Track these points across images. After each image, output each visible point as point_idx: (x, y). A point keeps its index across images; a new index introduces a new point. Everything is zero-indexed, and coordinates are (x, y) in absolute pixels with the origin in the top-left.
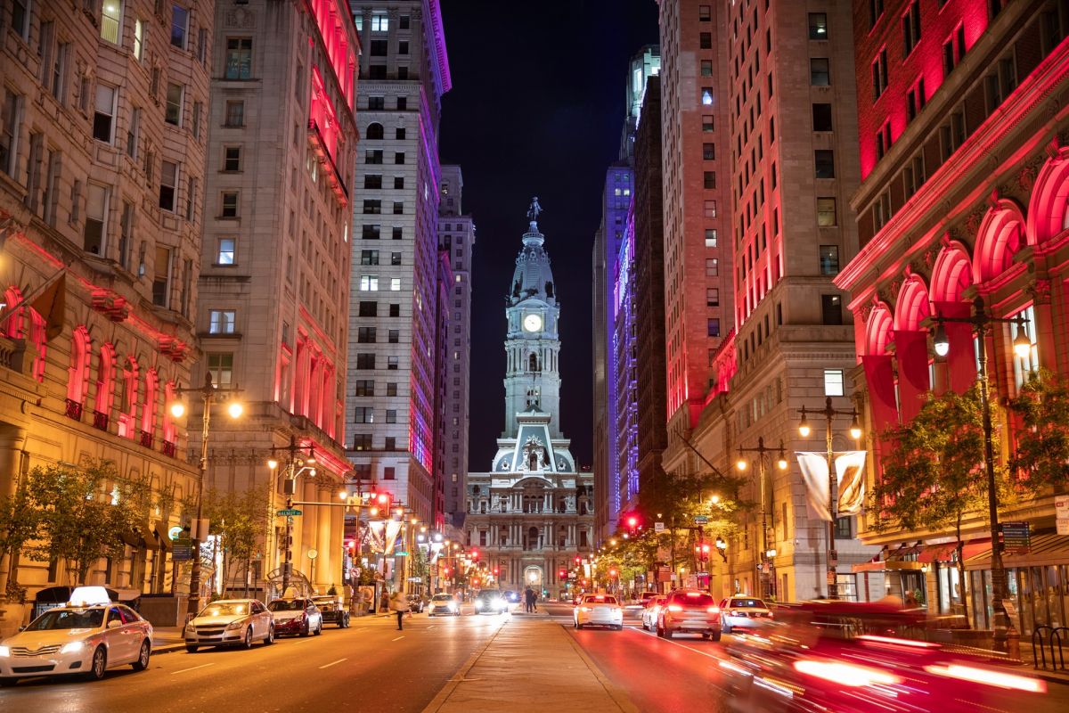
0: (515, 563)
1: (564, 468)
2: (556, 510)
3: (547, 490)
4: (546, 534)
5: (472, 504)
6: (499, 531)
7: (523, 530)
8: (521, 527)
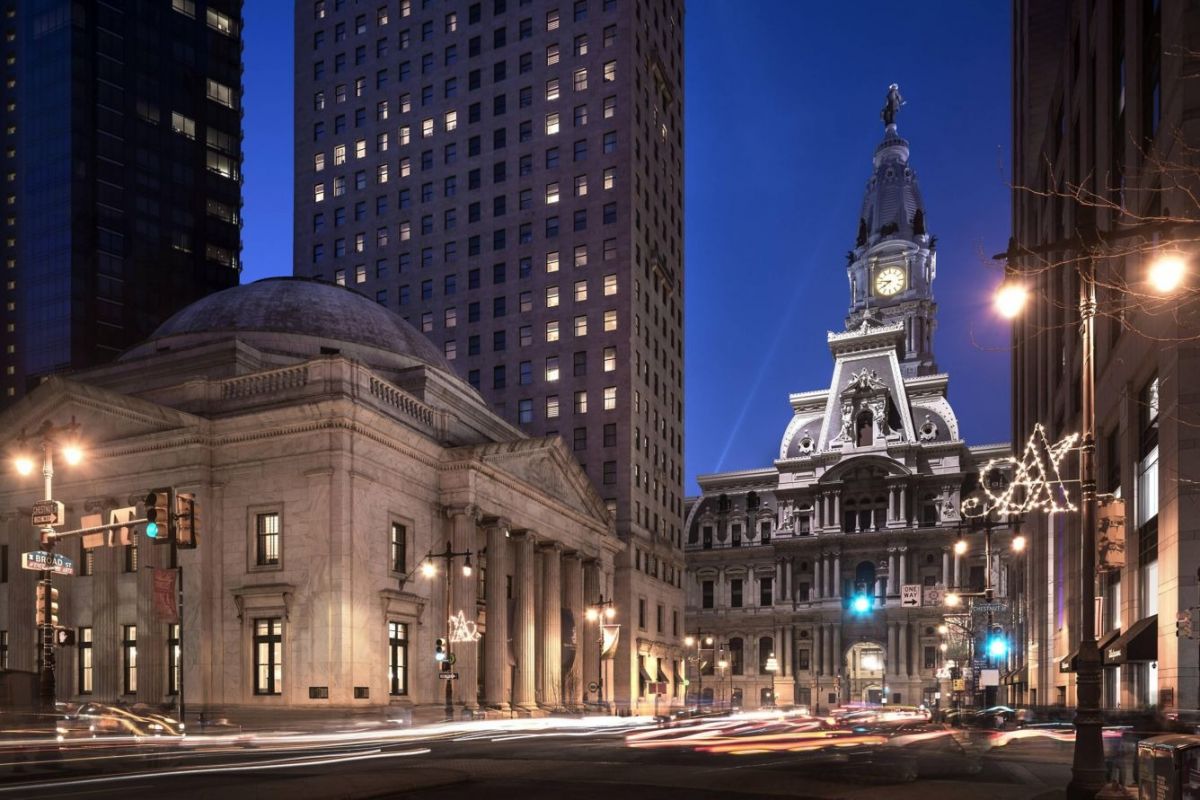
0: (826, 634)
1: (933, 434)
2: (916, 522)
3: (893, 481)
4: (891, 574)
5: (744, 529)
6: (793, 574)
7: (842, 570)
8: (837, 563)
